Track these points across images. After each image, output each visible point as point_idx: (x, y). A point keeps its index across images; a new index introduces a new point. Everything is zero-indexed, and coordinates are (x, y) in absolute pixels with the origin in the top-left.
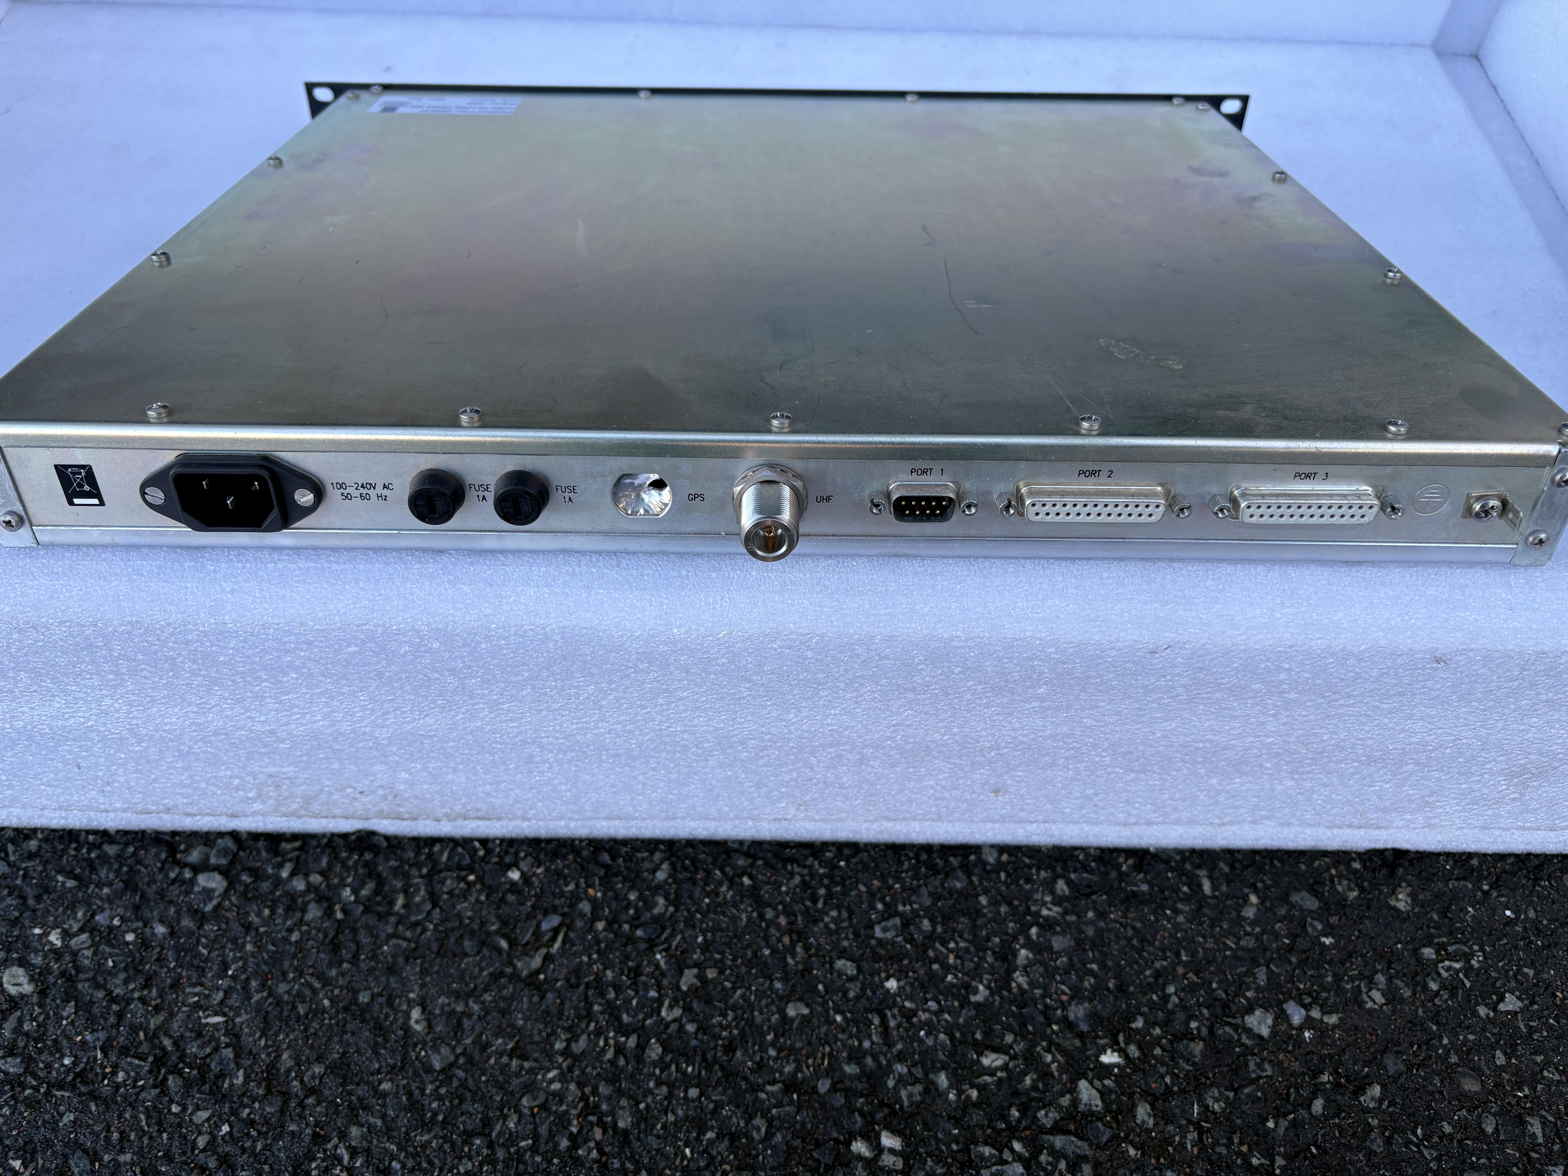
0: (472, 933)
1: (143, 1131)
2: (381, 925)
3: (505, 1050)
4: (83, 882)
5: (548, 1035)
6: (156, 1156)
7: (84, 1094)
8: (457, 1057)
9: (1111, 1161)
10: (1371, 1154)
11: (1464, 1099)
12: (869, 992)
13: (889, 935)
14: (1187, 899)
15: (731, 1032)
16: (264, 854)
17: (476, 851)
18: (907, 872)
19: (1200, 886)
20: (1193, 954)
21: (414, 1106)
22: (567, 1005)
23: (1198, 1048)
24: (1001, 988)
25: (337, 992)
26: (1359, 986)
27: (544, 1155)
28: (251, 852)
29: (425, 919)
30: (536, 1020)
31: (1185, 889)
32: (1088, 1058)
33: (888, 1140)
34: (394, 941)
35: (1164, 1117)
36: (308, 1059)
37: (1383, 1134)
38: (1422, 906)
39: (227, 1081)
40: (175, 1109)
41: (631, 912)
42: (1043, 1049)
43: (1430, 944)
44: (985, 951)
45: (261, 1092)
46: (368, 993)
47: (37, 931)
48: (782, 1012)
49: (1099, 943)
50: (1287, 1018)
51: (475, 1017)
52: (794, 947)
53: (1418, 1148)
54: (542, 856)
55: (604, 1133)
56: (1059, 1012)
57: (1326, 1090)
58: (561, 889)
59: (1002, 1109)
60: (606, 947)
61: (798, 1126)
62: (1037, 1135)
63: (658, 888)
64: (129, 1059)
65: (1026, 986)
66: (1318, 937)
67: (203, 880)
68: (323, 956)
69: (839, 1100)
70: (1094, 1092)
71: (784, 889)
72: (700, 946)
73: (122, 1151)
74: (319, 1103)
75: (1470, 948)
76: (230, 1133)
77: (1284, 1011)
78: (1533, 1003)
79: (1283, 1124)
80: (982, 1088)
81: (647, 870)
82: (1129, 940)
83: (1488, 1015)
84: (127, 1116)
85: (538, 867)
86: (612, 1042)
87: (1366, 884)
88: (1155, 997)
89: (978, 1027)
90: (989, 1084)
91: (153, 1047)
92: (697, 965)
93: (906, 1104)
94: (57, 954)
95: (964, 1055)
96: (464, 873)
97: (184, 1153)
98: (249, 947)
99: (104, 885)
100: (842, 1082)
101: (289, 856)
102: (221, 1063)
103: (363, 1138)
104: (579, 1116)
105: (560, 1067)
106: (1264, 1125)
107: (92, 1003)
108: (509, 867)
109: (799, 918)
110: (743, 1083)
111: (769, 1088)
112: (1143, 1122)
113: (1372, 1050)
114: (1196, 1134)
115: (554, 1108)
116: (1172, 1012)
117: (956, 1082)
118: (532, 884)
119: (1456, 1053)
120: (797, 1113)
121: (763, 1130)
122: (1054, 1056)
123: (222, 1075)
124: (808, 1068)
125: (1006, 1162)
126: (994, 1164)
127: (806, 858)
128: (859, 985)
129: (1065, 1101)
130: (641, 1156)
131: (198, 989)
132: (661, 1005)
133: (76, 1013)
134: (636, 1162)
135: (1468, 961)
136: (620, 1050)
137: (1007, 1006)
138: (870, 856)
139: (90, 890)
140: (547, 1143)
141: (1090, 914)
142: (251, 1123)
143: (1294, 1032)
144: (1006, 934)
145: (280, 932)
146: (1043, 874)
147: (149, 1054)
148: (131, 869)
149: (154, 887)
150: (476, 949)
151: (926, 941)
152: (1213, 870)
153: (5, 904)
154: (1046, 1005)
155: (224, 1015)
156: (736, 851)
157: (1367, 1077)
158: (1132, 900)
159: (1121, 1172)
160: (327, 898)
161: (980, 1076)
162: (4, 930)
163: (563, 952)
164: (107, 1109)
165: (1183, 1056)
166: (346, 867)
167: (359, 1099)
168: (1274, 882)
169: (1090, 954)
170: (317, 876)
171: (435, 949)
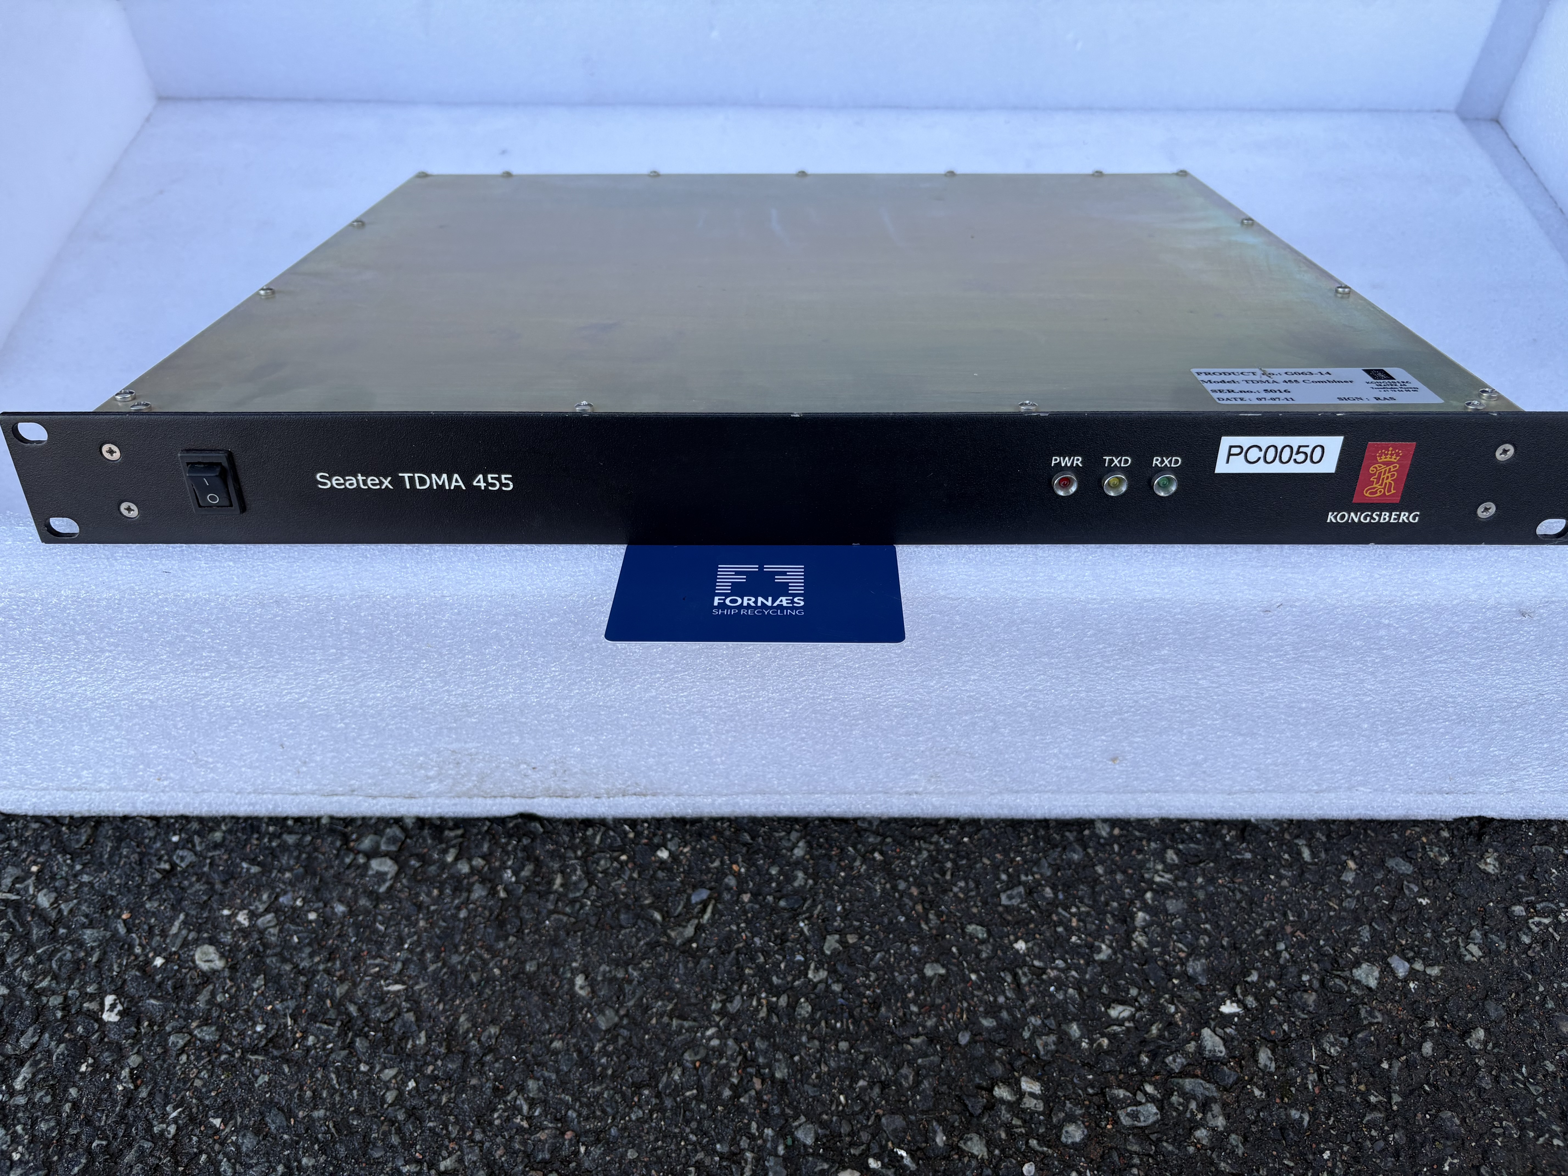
0: (628, 907)
1: (334, 1089)
2: (541, 902)
3: (665, 1012)
4: (266, 869)
5: (705, 997)
6: (348, 1111)
7: (277, 1058)
8: (621, 1018)
9: (1238, 1102)
10: (1480, 1091)
11: (1562, 1041)
12: (999, 952)
13: (1015, 902)
14: (1290, 866)
15: (874, 991)
16: (429, 841)
17: (626, 833)
18: (1026, 846)
19: (1299, 853)
20: (1300, 915)
21: (585, 1062)
22: (721, 969)
23: (1311, 998)
24: (1123, 948)
25: (505, 962)
26: (1457, 941)
27: (709, 1103)
28: (417, 840)
29: (583, 896)
30: (693, 984)
31: (1286, 856)
32: (1209, 1009)
33: (1029, 1085)
34: (555, 916)
35: (1285, 1061)
36: (483, 1022)
37: (1490, 1073)
38: (1509, 869)
39: (410, 1042)
40: (363, 1068)
41: (774, 885)
42: (1166, 1000)
43: (1520, 903)
44: (1105, 914)
45: (443, 1050)
47: (226, 912)
48: (920, 972)
49: (1211, 904)
50: (1393, 972)
51: (635, 982)
52: (927, 915)
53: (1525, 1085)
54: (688, 837)
55: (763, 1084)
56: (1178, 967)
57: (1434, 1034)
58: (707, 867)
59: (1133, 1057)
60: (753, 917)
61: (943, 1074)
62: (1166, 1080)
63: (798, 864)
64: (318, 1025)
65: (1145, 945)
66: (1415, 898)
67: (376, 865)
68: (490, 930)
69: (980, 1050)
70: (1217, 1038)
71: (913, 863)
72: (839, 914)
73: (315, 1108)
74: (497, 1060)
75: (1557, 905)
76: (416, 1088)
77: (1389, 965)
79: (1397, 1065)
80: (1112, 1037)
81: (785, 848)
82: (1239, 903)
84: (319, 1076)
85: (685, 847)
86: (764, 1002)
87: (1455, 850)
88: (1267, 953)
89: (1104, 982)
90: (1118, 1033)
91: (339, 1013)
92: (837, 931)
93: (1042, 1053)
94: (245, 933)
95: (1093, 1008)
96: (616, 854)
97: (373, 1108)
98: (422, 923)
99: (286, 870)
100: (981, 1034)
101: (454, 842)
102: (403, 1026)
103: (540, 1090)
104: (738, 1068)
105: (717, 1025)
106: (1379, 1066)
107: (280, 975)
108: (658, 847)
109: (930, 889)
110: (889, 1037)
111: (913, 1040)
112: (1266, 1066)
113: (1474, 998)
114: (1315, 1076)
115: (715, 1062)
116: (1283, 967)
117: (1088, 1032)
118: (681, 862)
119: (1552, 999)
120: (942, 1062)
121: (911, 1078)
122: (1177, 1008)
123: (404, 1038)
124: (948, 1021)
125: (1140, 1103)
126: (1129, 1105)
127: (932, 836)
128: (990, 947)
129: (1191, 1047)
130: (799, 1103)
131: (378, 961)
132: (808, 968)
133: (265, 985)
134: (795, 1109)
135: (1556, 917)
136: (772, 1009)
137: (1129, 964)
138: (991, 832)
139: (273, 875)
140: (710, 1092)
141: (1200, 880)
142: (435, 1079)
143: (1399, 984)
144: (1124, 899)
145: (449, 909)
146: (1153, 845)
147: (336, 1020)
148: (309, 856)
149: (332, 872)
150: (631, 921)
151: (1049, 907)
152: (1310, 839)
153: (194, 889)
154: (1166, 962)
155: (403, 983)
156: (866, 830)
157: (1471, 1022)
158: (1237, 867)
159: (1248, 1111)
160: (490, 879)
161: (1110, 1026)
162: (194, 913)
163: (713, 921)
164: (300, 1070)
165: (1297, 1006)
166: (505, 852)
167: (533, 1056)
168: (1370, 850)
169: (1203, 915)
170: (480, 860)
171: (594, 923)
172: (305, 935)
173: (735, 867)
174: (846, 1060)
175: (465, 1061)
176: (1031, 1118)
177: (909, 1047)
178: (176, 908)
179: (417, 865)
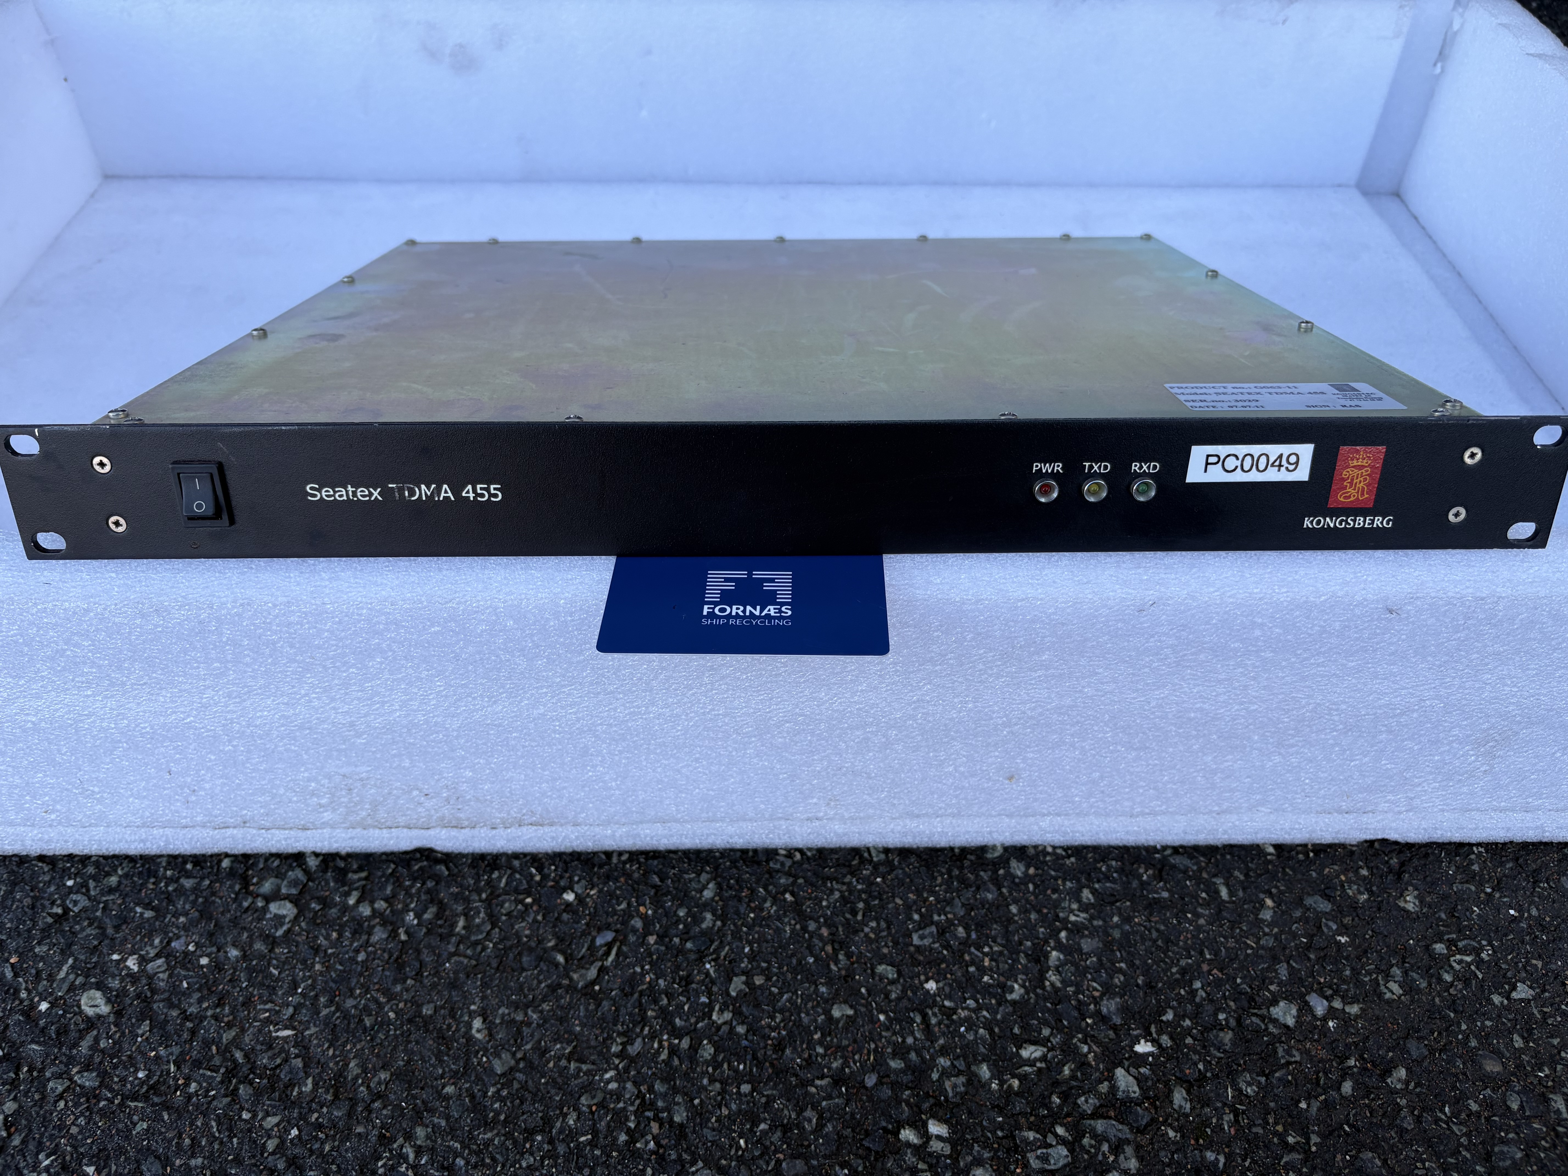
0: (531, 950)
1: (214, 1137)
2: (443, 944)
3: (563, 1055)
4: (160, 914)
5: (605, 1040)
6: (226, 1159)
7: (157, 1105)
8: (518, 1062)
9: (1152, 1144)
10: (1402, 1131)
11: (1487, 1080)
12: (909, 993)
13: (926, 942)
14: (1207, 904)
15: (779, 1033)
16: (332, 884)
17: (532, 876)
18: (940, 886)
19: (1217, 892)
20: (1216, 954)
21: (477, 1107)
22: (623, 1011)
23: (1227, 1037)
24: (1036, 987)
25: (401, 1005)
26: (1376, 979)
27: (603, 1149)
28: (320, 882)
29: (485, 939)
30: (593, 1027)
31: (1204, 895)
32: (1123, 1048)
33: (935, 1128)
34: (456, 958)
35: (1199, 1100)
36: (374, 1067)
37: (1412, 1113)
38: (1430, 907)
39: (296, 1089)
40: (245, 1115)
41: (681, 926)
42: (1079, 1040)
43: (1441, 941)
44: (1018, 953)
45: (329, 1097)
46: (432, 1005)
47: (115, 957)
48: (828, 1013)
49: (1126, 942)
50: (1311, 1010)
51: (534, 1025)
52: (837, 956)
53: (1448, 1124)
54: (595, 880)
55: (660, 1128)
56: (1092, 1006)
57: (1353, 1074)
58: (614, 908)
59: (1044, 1098)
60: (658, 959)
61: (848, 1117)
62: (1078, 1122)
63: (706, 906)
64: (201, 1071)
65: (1059, 984)
66: (1334, 936)
67: (274, 908)
68: (388, 973)
69: (886, 1092)
70: (1131, 1078)
71: (824, 903)
72: (746, 956)
73: (193, 1156)
74: (385, 1107)
75: (1479, 942)
76: (299, 1137)
77: (1307, 1003)
78: (1544, 991)
79: (1315, 1105)
80: (1023, 1078)
81: (695, 890)
82: (1155, 941)
83: (1502, 1003)
84: (199, 1124)
85: (591, 889)
86: (666, 1044)
87: (1374, 888)
88: (1182, 992)
89: (1015, 1022)
90: (1030, 1074)
91: (225, 1059)
92: (744, 973)
93: (951, 1095)
94: (134, 978)
95: (1004, 1048)
96: (521, 897)
97: (254, 1156)
98: (318, 967)
99: (181, 914)
100: (888, 1076)
101: (356, 885)
102: (291, 1072)
103: (428, 1137)
104: (635, 1113)
105: (616, 1068)
106: (1297, 1106)
107: (166, 1021)
108: (564, 890)
109: (840, 929)
110: (793, 1078)
111: (818, 1082)
112: (1181, 1107)
113: (1395, 1037)
114: (1232, 1116)
115: (612, 1106)
116: (1199, 1006)
117: (998, 1074)
118: (587, 904)
119: (1476, 1037)
120: (847, 1105)
121: (814, 1121)
122: (1090, 1048)
123: (291, 1085)
124: (855, 1063)
125: (1051, 1146)
126: (1039, 1148)
127: (845, 876)
128: (900, 987)
129: (1104, 1087)
130: (697, 1148)
131: (269, 1006)
132: (713, 1010)
133: (150, 1031)
134: (693, 1154)
135: (1478, 955)
136: (673, 1051)
137: (1042, 1003)
138: (904, 872)
139: (167, 920)
140: (606, 1138)
141: (1116, 919)
142: (319, 1127)
143: (1318, 1023)
144: (1038, 938)
145: (347, 952)
146: (1069, 884)
147: (221, 1066)
148: (206, 900)
149: (228, 916)
150: (534, 964)
151: (961, 947)
152: (1228, 878)
153: (85, 933)
154: (1079, 1001)
155: (294, 1028)
156: (778, 871)
157: (1392, 1060)
158: (1154, 905)
159: (1162, 1154)
160: (392, 922)
161: (1021, 1067)
162: (82, 957)
163: (617, 962)
164: (180, 1117)
165: (1214, 1045)
166: (408, 894)
167: (423, 1102)
168: (1288, 888)
169: (1118, 954)
170: (382, 902)
171: (495, 965)
172: (195, 980)
173: (642, 909)
174: (748, 1103)
175: (353, 1107)
176: (938, 1162)
177: (813, 1090)
178: (65, 952)
179: (318, 908)
